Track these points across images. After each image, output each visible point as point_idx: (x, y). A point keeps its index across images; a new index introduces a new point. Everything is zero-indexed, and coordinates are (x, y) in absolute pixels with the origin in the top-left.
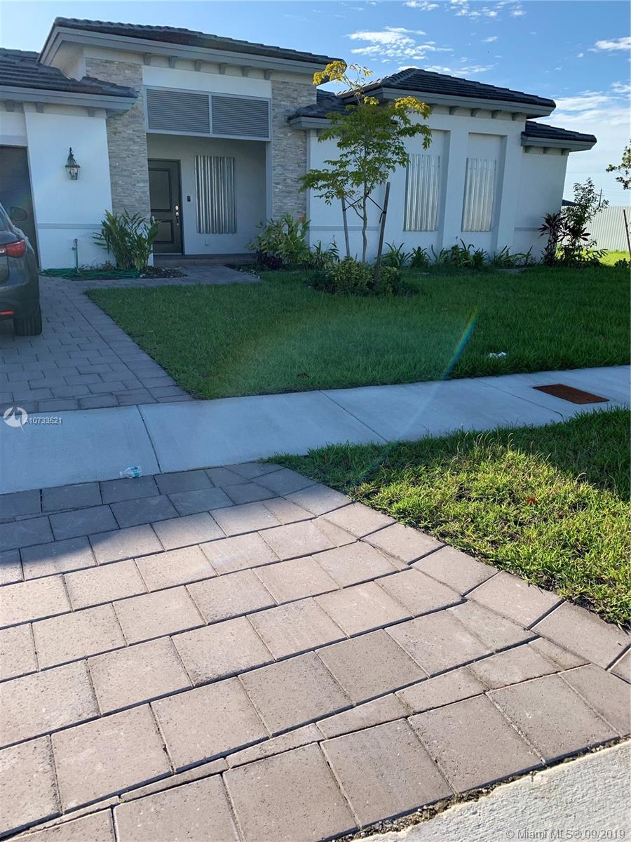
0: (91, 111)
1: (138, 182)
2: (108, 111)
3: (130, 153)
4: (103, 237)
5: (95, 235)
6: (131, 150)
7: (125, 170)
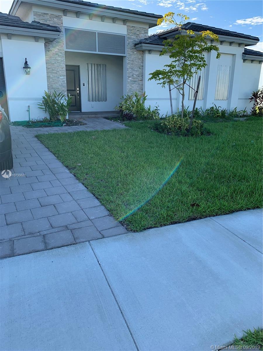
0: (36, 39)
1: (61, 76)
2: (45, 39)
4: (43, 105)
5: (39, 104)
6: (57, 60)
7: (54, 70)
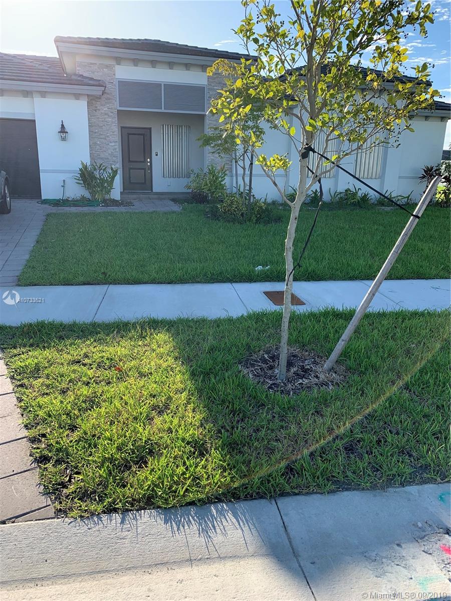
0: (77, 96)
1: (111, 142)
2: (88, 95)
3: (105, 123)
4: (80, 179)
5: (75, 177)
6: (106, 121)
7: (102, 135)
